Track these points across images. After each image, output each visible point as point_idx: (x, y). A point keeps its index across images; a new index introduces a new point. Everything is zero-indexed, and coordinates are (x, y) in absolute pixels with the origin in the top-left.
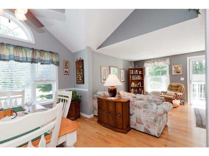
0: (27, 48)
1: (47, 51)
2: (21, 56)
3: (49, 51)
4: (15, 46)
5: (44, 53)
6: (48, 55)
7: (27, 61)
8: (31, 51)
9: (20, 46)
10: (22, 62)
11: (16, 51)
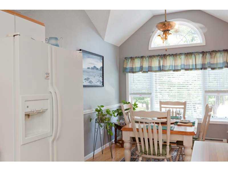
0: (197, 52)
1: (219, 51)
2: (191, 63)
3: (223, 49)
4: (186, 54)
5: (216, 54)
6: (221, 55)
7: (196, 69)
8: (201, 55)
9: (190, 53)
10: (191, 69)
11: (186, 59)
